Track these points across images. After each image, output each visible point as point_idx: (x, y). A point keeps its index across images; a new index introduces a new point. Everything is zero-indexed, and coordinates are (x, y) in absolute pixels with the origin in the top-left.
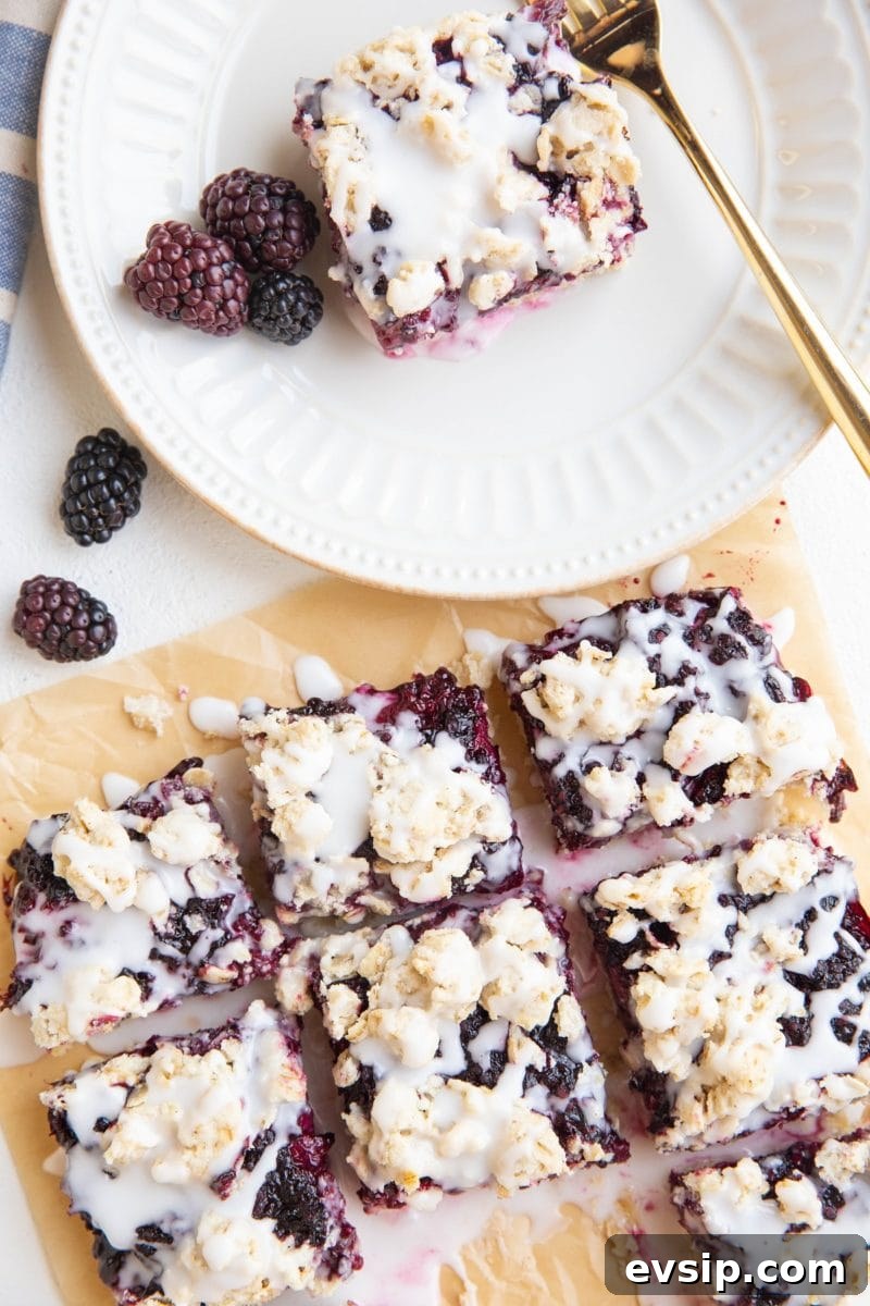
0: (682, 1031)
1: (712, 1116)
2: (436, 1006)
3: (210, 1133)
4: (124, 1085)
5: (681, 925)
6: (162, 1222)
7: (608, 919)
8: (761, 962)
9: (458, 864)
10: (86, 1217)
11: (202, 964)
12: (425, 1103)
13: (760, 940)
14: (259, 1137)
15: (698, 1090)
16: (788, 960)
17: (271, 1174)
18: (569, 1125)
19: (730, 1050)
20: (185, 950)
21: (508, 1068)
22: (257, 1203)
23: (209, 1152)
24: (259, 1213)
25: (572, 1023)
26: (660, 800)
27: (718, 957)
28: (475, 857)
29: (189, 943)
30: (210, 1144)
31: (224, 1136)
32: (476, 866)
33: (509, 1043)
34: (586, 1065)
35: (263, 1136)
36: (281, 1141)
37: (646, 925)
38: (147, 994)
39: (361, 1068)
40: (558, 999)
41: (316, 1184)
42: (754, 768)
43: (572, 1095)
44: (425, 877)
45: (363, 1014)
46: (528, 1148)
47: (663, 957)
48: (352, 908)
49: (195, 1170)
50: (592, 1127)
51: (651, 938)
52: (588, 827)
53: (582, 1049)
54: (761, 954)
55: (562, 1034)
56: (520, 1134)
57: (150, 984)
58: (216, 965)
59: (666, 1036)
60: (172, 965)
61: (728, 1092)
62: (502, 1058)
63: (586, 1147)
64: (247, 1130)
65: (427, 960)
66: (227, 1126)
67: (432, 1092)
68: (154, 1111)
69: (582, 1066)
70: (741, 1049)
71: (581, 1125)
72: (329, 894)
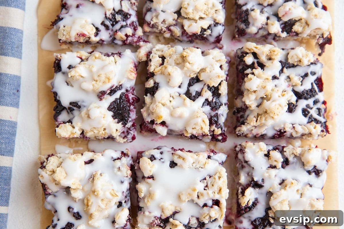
0: (258, 93)
1: (258, 123)
2: (185, 69)
3: (103, 78)
4: (81, 58)
5: (267, 63)
6: (79, 102)
7: (245, 55)
8: (287, 84)
9: (205, 24)
10: (56, 94)
11: (116, 31)
12: (171, 99)
13: (288, 77)
14: (117, 87)
15: (256, 114)
16: (296, 85)
17: (116, 99)
18: (213, 121)
19: (271, 103)
20: (113, 25)
21: (200, 97)
22: (110, 106)
23: (101, 84)
24: (109, 109)
25: (224, 90)
26: (272, 25)
27: (275, 78)
28: (210, 26)
29: (114, 23)
30: (102, 81)
31: (107, 80)
32: (209, 29)
33: (203, 90)
34: (224, 105)
35: (118, 87)
36: (123, 90)
37: (256, 61)
38: (96, 35)
39: (155, 83)
40: (222, 81)
41: (129, 107)
42: (304, 24)
43: (217, 112)
44: (194, 24)
45: (161, 66)
46: (199, 120)
47: (258, 71)
48: (167, 30)
49: (95, 88)
50: (219, 124)
51: (256, 65)
52: (247, 28)
53: (224, 99)
54: (288, 82)
55: (220, 92)
56: (198, 116)
57: (98, 32)
58: (120, 32)
59: (253, 93)
60: (107, 28)
61: (266, 115)
62: (199, 94)
63: (216, 129)
64: (114, 83)
65: (187, 53)
66: (109, 77)
67: (175, 97)
68: (87, 66)
69: (222, 104)
70: (274, 104)
71: (216, 122)
72: (162, 23)
